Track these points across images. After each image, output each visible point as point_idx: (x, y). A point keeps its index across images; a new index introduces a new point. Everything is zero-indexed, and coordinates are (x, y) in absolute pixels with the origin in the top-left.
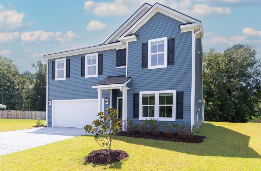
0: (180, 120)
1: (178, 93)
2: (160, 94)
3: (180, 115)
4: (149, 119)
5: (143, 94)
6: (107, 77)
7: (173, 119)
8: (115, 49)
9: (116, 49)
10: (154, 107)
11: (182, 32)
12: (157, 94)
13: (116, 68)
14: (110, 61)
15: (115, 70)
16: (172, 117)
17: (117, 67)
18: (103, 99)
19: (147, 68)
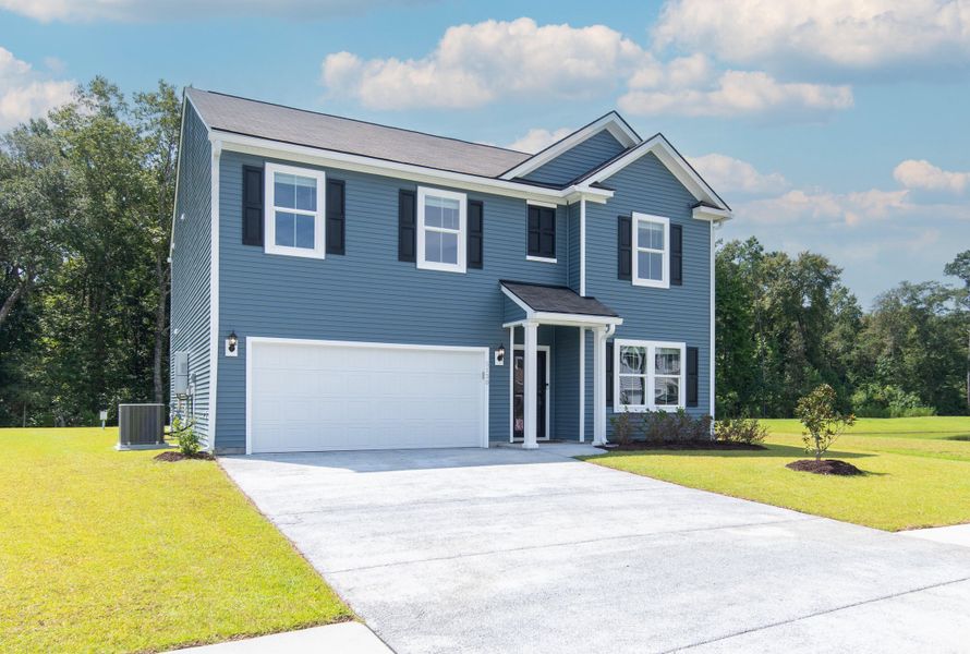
0: (692, 410)
5: (621, 346)
6: (498, 279)
9: (528, 202)
11: (694, 217)
13: (529, 258)
14: (507, 236)
15: (524, 262)
17: (529, 255)
18: (487, 350)
19: (631, 280)
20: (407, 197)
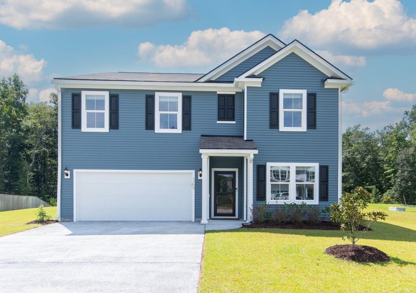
0: (324, 203)
1: (321, 167)
2: (296, 167)
3: (324, 197)
4: (281, 202)
5: (271, 167)
6: (200, 134)
7: (315, 201)
8: (216, 92)
9: (218, 93)
10: (288, 185)
11: (326, 87)
12: (293, 167)
13: (218, 122)
14: (206, 112)
15: (215, 125)
16: (313, 199)
17: (218, 120)
18: (193, 171)
19: (278, 128)
20: (150, 98)
